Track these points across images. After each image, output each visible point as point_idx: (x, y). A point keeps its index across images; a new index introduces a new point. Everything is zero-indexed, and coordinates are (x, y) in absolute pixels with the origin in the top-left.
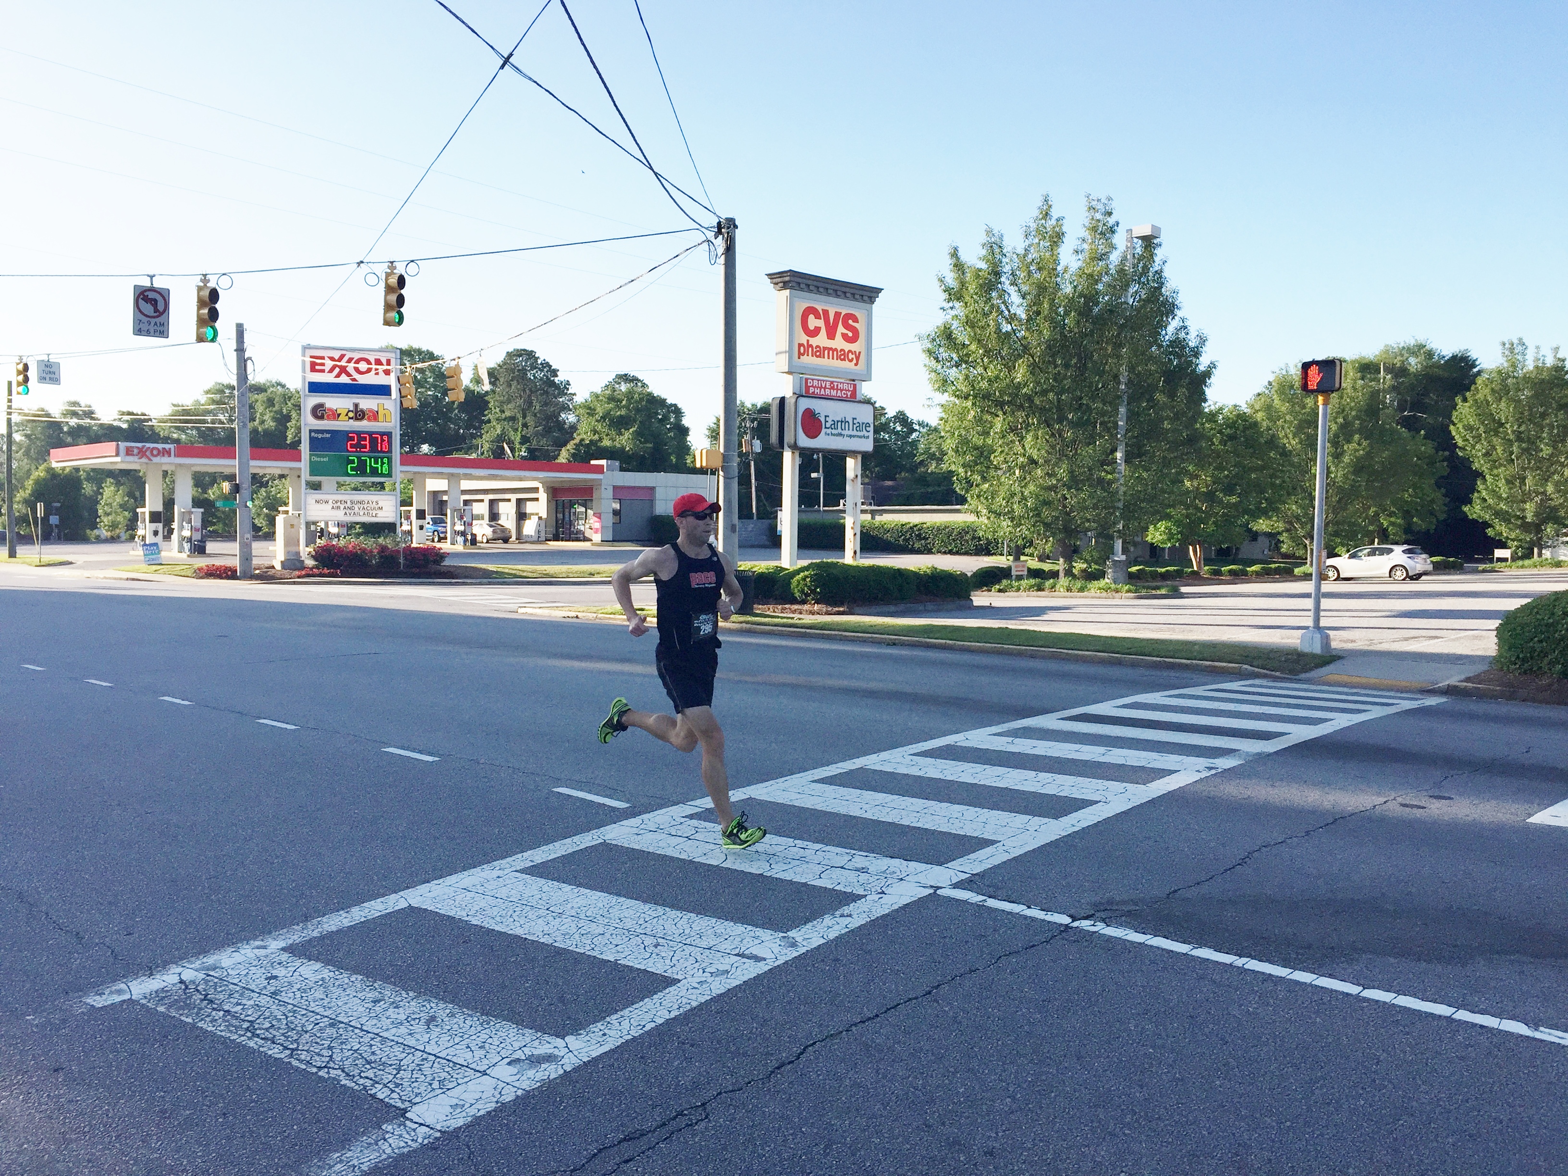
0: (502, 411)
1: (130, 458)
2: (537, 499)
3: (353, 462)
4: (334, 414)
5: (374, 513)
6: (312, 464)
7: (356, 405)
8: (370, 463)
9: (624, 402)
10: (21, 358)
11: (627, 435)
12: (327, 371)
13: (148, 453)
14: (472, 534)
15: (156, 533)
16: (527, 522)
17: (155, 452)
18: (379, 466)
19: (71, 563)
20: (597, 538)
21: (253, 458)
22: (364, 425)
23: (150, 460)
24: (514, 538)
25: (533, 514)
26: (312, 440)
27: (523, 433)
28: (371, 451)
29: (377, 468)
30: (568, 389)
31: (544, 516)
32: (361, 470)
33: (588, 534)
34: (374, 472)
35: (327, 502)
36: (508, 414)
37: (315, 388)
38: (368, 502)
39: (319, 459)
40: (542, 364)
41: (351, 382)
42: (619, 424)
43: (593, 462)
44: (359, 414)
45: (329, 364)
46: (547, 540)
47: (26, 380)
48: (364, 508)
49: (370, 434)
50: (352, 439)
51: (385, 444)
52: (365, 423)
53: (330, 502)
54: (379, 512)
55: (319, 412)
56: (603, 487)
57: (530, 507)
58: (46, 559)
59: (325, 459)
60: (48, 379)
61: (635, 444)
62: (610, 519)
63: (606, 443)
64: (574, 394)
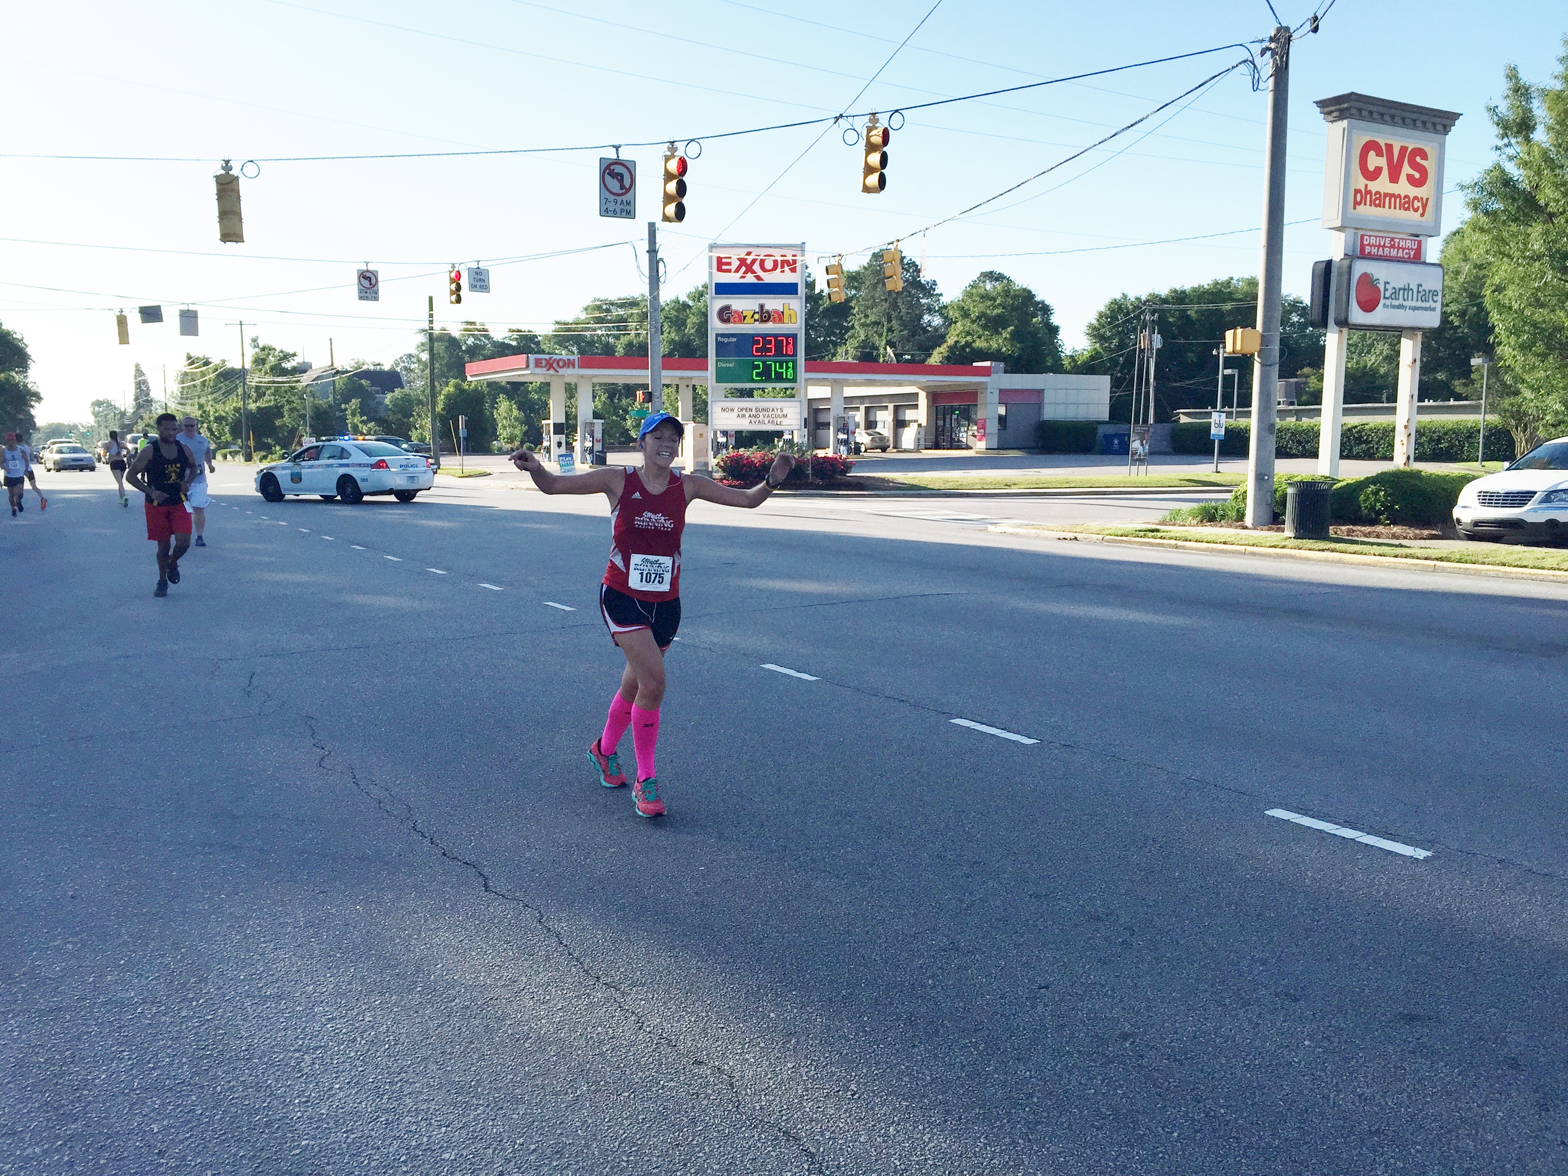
0: (866, 316)
1: (539, 370)
2: (916, 407)
3: (758, 367)
4: (739, 316)
5: (779, 420)
6: (718, 370)
7: (762, 306)
8: (775, 367)
9: (998, 302)
10: (453, 266)
11: (1006, 334)
12: (733, 271)
13: (554, 365)
14: (855, 443)
15: (559, 444)
16: (906, 429)
17: (561, 364)
18: (784, 370)
19: (490, 474)
20: (981, 445)
21: (665, 367)
22: (769, 327)
23: (557, 371)
24: (891, 446)
25: (911, 421)
26: (719, 345)
27: (889, 338)
28: (775, 355)
29: (782, 372)
30: (934, 290)
31: (924, 424)
32: (766, 375)
33: (971, 441)
34: (779, 378)
35: (732, 410)
36: (872, 318)
37: (723, 289)
38: (773, 410)
39: (724, 365)
40: (908, 264)
41: (756, 281)
42: (993, 324)
43: (975, 364)
44: (765, 316)
45: (735, 264)
46: (926, 449)
47: (459, 288)
48: (768, 416)
49: (775, 336)
50: (758, 342)
51: (791, 346)
52: (770, 325)
53: (736, 410)
54: (783, 419)
55: (725, 315)
56: (989, 391)
57: (909, 415)
58: (468, 470)
59: (731, 365)
60: (478, 287)
61: (1012, 346)
62: (993, 427)
63: (980, 344)
64: (941, 295)
